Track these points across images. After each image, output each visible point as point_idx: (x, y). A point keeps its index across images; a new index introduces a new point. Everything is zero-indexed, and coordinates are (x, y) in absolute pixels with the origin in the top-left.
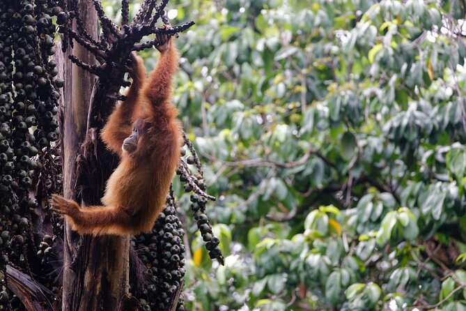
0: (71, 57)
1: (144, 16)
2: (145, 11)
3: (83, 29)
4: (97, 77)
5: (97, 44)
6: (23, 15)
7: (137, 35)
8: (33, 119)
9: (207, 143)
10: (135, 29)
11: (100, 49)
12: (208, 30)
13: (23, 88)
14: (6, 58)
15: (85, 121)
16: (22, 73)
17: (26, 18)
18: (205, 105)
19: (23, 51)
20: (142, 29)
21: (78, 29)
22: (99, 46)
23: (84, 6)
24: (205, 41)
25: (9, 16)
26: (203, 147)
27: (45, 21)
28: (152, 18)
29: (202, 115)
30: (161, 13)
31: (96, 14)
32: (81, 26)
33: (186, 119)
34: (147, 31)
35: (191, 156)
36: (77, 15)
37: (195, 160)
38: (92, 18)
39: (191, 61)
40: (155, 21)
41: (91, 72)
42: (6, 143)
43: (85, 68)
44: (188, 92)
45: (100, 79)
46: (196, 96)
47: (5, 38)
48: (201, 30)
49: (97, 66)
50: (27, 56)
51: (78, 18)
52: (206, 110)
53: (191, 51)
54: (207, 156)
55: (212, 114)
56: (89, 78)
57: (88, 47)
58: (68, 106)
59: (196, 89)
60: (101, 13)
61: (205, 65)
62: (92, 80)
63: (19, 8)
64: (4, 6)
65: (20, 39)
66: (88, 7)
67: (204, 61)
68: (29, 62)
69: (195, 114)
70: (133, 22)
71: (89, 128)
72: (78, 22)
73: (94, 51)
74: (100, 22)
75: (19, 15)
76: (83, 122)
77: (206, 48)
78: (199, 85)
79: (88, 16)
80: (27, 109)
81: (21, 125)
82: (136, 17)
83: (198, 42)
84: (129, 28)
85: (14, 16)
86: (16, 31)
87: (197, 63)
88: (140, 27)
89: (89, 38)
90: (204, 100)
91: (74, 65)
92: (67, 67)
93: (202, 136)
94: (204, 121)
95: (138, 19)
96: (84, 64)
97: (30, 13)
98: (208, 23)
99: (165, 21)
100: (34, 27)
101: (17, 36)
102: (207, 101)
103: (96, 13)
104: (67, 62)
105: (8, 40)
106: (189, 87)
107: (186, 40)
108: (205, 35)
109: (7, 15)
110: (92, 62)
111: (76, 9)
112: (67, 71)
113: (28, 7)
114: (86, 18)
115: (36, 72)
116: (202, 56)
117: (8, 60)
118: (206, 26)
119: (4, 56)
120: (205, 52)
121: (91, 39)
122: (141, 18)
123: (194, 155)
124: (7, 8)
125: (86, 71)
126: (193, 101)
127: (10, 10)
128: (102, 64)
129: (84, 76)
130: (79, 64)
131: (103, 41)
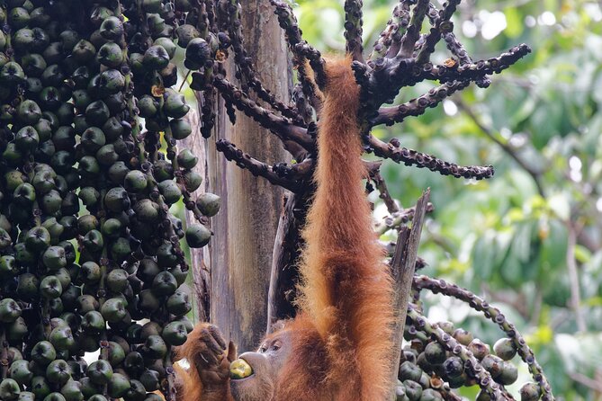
0: (222, 147)
1: (402, 37)
2: (404, 25)
3: (250, 78)
4: (289, 194)
5: (287, 112)
6: (97, 44)
7: (386, 85)
8: (119, 306)
9: (583, 348)
10: (380, 71)
11: (295, 123)
12: (581, 63)
13: (98, 227)
14: (62, 155)
15: (262, 303)
16: (98, 189)
17: (105, 52)
18: (576, 252)
19: (98, 134)
20: (398, 70)
21: (238, 76)
22: (294, 116)
23: (252, 17)
24: (575, 92)
25: (66, 49)
26: (574, 358)
27: (160, 53)
28: (421, 42)
29: (570, 278)
30: (443, 28)
31: (283, 38)
32: (246, 69)
33: (529, 289)
34: (410, 74)
35: (533, 383)
36: (235, 41)
37: (540, 392)
38: (272, 46)
39: (540, 143)
40: (430, 49)
41: (274, 182)
42: (62, 367)
43: (258, 172)
44: (533, 222)
45: (296, 197)
46: (552, 230)
47: (59, 105)
48: (562, 64)
49: (289, 166)
50: (107, 149)
51: (237, 50)
52: (579, 263)
53: (539, 118)
54: (584, 380)
55: (594, 276)
56: (270, 196)
57: (264, 120)
58: (220, 269)
59: (552, 213)
60: (293, 34)
61: (575, 152)
62: (276, 200)
63: (87, 28)
64: (53, 26)
65: (91, 106)
66: (263, 20)
67: (572, 141)
68: (113, 162)
69: (553, 276)
70: (374, 53)
71: (274, 321)
72: (238, 60)
73: (280, 130)
74: (292, 55)
75: (89, 46)
76: (257, 306)
77: (577, 109)
78: (560, 203)
79: (262, 42)
80: (106, 279)
81: (90, 319)
82: (381, 39)
83: (557, 95)
84: (365, 69)
85: (77, 48)
86: (83, 84)
87: (555, 147)
88: (392, 64)
89: (265, 97)
90: (572, 239)
91: (231, 165)
92: (214, 168)
93: (571, 329)
94: (576, 292)
95: (387, 44)
96: (254, 161)
97: (115, 38)
98: (581, 47)
99: (453, 47)
100: (124, 73)
101: (84, 97)
102: (582, 242)
103: (281, 35)
104: (214, 157)
105: (64, 110)
106: (535, 209)
107: (527, 90)
108: (573, 76)
109: (59, 49)
110: (276, 156)
111: (232, 27)
112: (215, 180)
113: (109, 25)
114: (256, 47)
115: (130, 185)
116: (565, 129)
117: (66, 159)
118: (576, 54)
119: (58, 149)
120: (574, 120)
121: (271, 101)
122: (394, 42)
123: (538, 379)
124: (59, 30)
125: (261, 179)
126: (547, 243)
127: (66, 33)
128: (299, 161)
129: (256, 191)
130: (242, 162)
131: (300, 103)
